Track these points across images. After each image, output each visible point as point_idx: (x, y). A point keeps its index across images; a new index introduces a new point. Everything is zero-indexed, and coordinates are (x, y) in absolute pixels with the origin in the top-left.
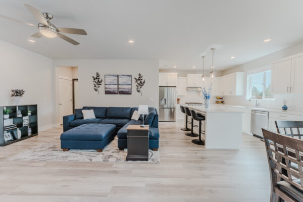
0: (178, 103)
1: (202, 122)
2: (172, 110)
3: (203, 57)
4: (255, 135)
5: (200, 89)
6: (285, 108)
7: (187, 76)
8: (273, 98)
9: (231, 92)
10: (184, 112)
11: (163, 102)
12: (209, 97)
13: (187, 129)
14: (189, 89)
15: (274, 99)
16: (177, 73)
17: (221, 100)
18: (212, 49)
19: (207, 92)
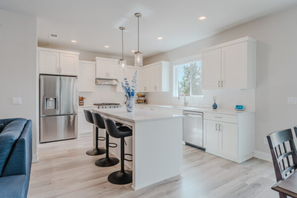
0: (81, 104)
1: (126, 139)
2: (72, 117)
3: (122, 29)
4: (187, 144)
5: (115, 82)
6: (215, 107)
7: (95, 60)
8: (201, 94)
9: (156, 87)
10: (91, 121)
11: (50, 104)
12: (133, 94)
13: (99, 152)
14: (99, 82)
15: (202, 96)
16: (78, 53)
17: (143, 98)
18: (137, 15)
19: (130, 86)
